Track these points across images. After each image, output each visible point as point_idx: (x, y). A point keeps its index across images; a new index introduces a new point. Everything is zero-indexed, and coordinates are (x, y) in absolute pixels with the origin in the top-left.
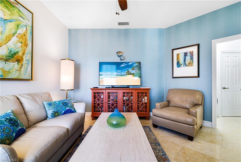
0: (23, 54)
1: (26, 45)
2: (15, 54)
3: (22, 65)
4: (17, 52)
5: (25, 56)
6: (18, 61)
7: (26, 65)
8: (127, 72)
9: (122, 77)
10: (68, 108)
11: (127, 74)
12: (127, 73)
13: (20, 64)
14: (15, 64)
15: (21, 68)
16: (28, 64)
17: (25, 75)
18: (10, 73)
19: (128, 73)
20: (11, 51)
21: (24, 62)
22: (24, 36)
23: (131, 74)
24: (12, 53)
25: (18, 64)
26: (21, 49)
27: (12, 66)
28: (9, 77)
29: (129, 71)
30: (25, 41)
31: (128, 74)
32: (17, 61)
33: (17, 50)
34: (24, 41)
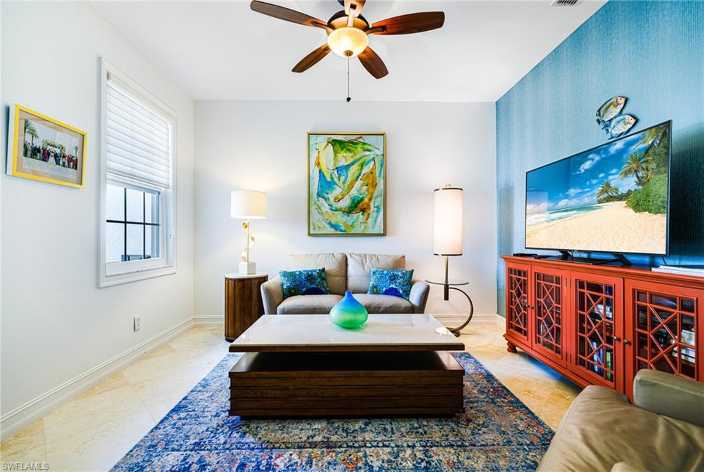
0: (370, 200)
1: (374, 186)
2: (359, 202)
3: (369, 214)
4: (362, 199)
5: (373, 201)
6: (363, 210)
7: (376, 213)
8: (602, 192)
9: (582, 214)
10: (394, 286)
11: (600, 202)
12: (602, 197)
13: (366, 214)
14: (359, 216)
15: (367, 219)
16: (378, 211)
17: (373, 227)
18: (354, 227)
19: (605, 195)
20: (354, 200)
21: (372, 209)
22: (370, 175)
23: (620, 198)
24: (356, 201)
25: (363, 214)
26: (367, 193)
27: (355, 218)
28: (353, 232)
29: (608, 185)
30: (373, 181)
31: (605, 199)
32: (361, 211)
33: (361, 197)
34: (371, 182)
